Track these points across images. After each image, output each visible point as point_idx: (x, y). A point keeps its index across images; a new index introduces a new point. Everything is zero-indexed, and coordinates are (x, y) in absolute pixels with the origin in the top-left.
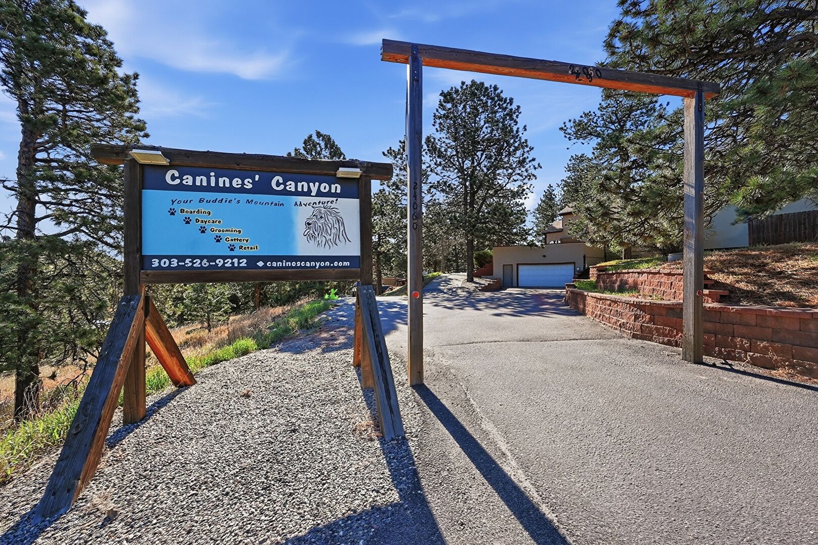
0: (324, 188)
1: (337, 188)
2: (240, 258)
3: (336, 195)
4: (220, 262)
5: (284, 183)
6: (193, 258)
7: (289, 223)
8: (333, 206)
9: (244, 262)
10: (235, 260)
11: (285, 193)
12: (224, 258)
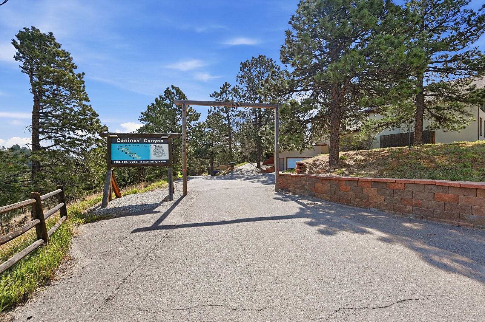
0: (159, 141)
1: (162, 141)
2: (136, 160)
3: (162, 143)
4: (130, 162)
5: (147, 140)
6: (124, 161)
7: (149, 151)
8: (161, 146)
9: (137, 162)
10: (135, 161)
11: (148, 143)
12: (132, 160)
